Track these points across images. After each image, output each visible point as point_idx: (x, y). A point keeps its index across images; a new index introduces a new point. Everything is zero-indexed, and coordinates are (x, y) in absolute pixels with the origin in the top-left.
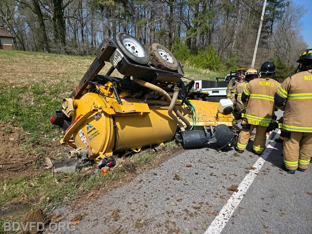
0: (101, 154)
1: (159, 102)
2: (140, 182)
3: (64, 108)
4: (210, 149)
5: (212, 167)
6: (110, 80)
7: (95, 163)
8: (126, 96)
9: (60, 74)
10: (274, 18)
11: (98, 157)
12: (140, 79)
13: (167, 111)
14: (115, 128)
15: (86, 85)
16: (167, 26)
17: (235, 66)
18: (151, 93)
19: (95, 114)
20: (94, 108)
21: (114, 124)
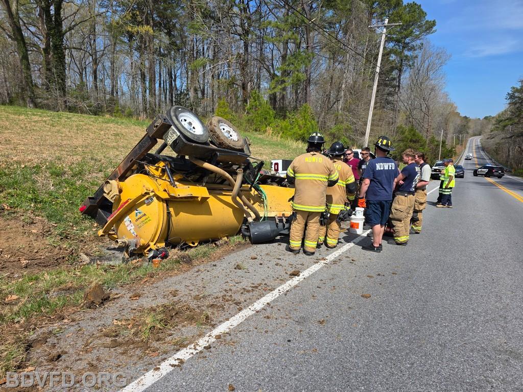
0: (152, 244)
1: (221, 186)
2: (198, 272)
3: (107, 192)
4: (282, 244)
5: (280, 259)
6: (161, 160)
7: (143, 256)
8: (180, 179)
9: (77, 147)
10: (401, 65)
11: (148, 249)
12: (197, 158)
13: (231, 197)
14: (169, 213)
15: (132, 165)
16: (239, 72)
17: (343, 137)
18: (210, 175)
19: (145, 198)
20: (146, 191)
21: (168, 209)
